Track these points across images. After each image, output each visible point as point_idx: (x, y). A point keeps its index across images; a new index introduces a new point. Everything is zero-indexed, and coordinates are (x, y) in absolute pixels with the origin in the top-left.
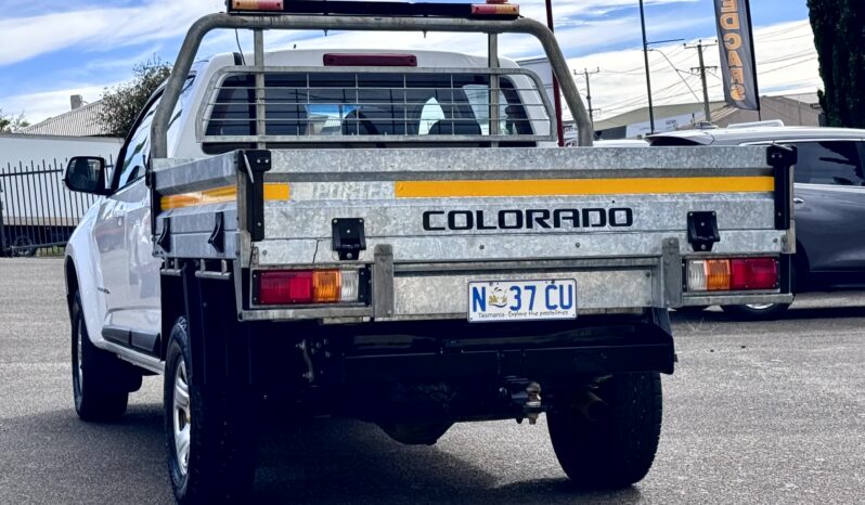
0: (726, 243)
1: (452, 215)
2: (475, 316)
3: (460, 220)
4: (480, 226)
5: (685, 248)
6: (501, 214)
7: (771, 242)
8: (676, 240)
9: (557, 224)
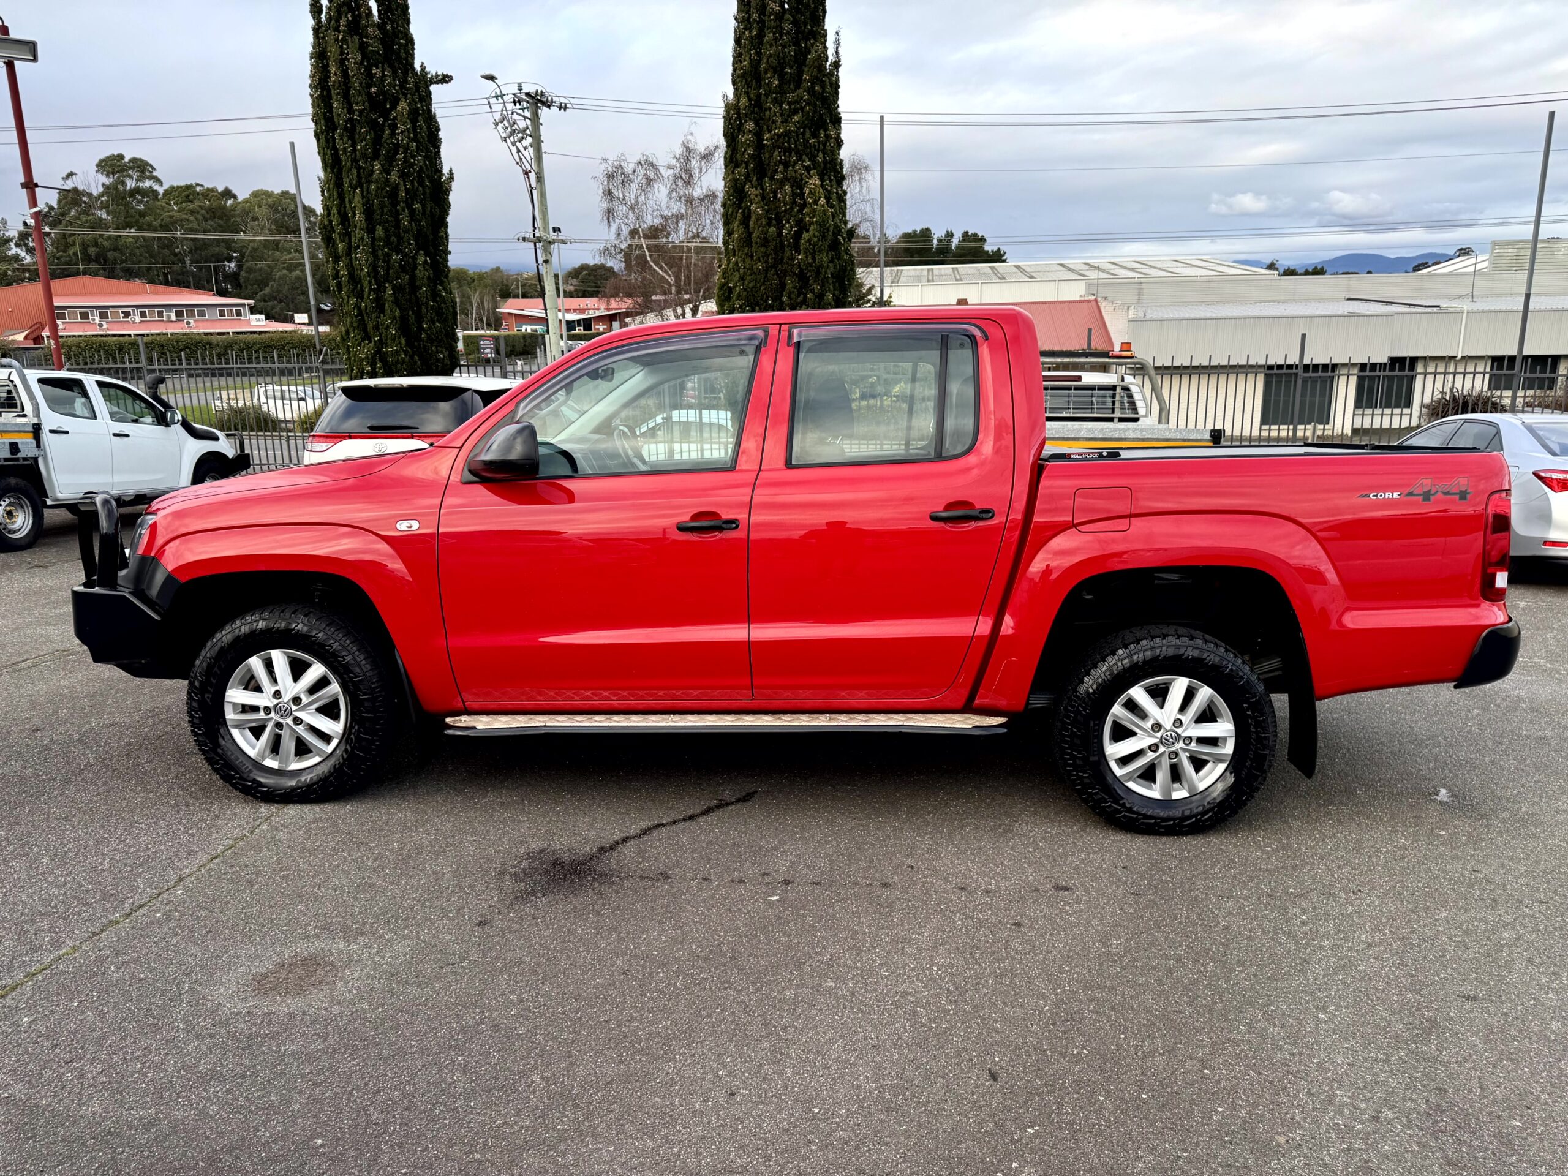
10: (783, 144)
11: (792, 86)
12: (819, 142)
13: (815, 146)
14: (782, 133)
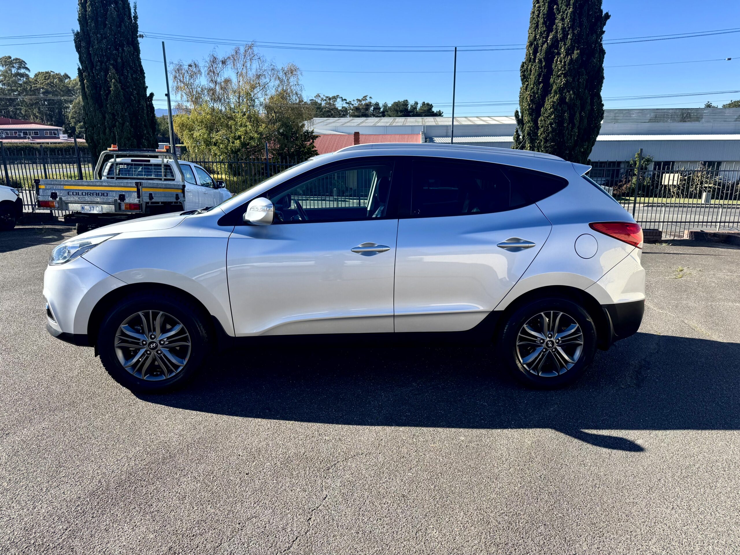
0: (127, 201)
1: (73, 193)
2: (83, 212)
3: (75, 193)
4: (78, 195)
5: (119, 201)
6: (82, 193)
7: (136, 201)
8: (117, 200)
9: (93, 195)
10: (99, 53)
11: (102, 27)
12: (119, 53)
13: (116, 54)
14: (98, 48)
